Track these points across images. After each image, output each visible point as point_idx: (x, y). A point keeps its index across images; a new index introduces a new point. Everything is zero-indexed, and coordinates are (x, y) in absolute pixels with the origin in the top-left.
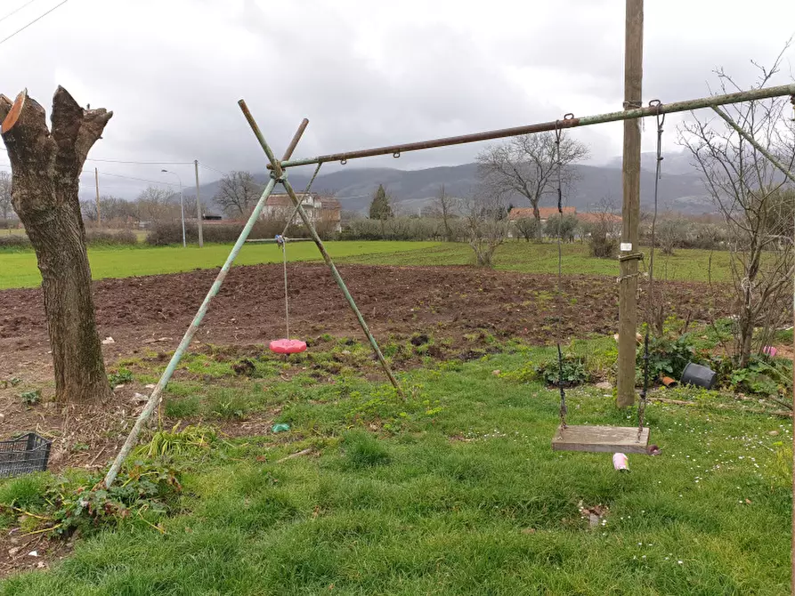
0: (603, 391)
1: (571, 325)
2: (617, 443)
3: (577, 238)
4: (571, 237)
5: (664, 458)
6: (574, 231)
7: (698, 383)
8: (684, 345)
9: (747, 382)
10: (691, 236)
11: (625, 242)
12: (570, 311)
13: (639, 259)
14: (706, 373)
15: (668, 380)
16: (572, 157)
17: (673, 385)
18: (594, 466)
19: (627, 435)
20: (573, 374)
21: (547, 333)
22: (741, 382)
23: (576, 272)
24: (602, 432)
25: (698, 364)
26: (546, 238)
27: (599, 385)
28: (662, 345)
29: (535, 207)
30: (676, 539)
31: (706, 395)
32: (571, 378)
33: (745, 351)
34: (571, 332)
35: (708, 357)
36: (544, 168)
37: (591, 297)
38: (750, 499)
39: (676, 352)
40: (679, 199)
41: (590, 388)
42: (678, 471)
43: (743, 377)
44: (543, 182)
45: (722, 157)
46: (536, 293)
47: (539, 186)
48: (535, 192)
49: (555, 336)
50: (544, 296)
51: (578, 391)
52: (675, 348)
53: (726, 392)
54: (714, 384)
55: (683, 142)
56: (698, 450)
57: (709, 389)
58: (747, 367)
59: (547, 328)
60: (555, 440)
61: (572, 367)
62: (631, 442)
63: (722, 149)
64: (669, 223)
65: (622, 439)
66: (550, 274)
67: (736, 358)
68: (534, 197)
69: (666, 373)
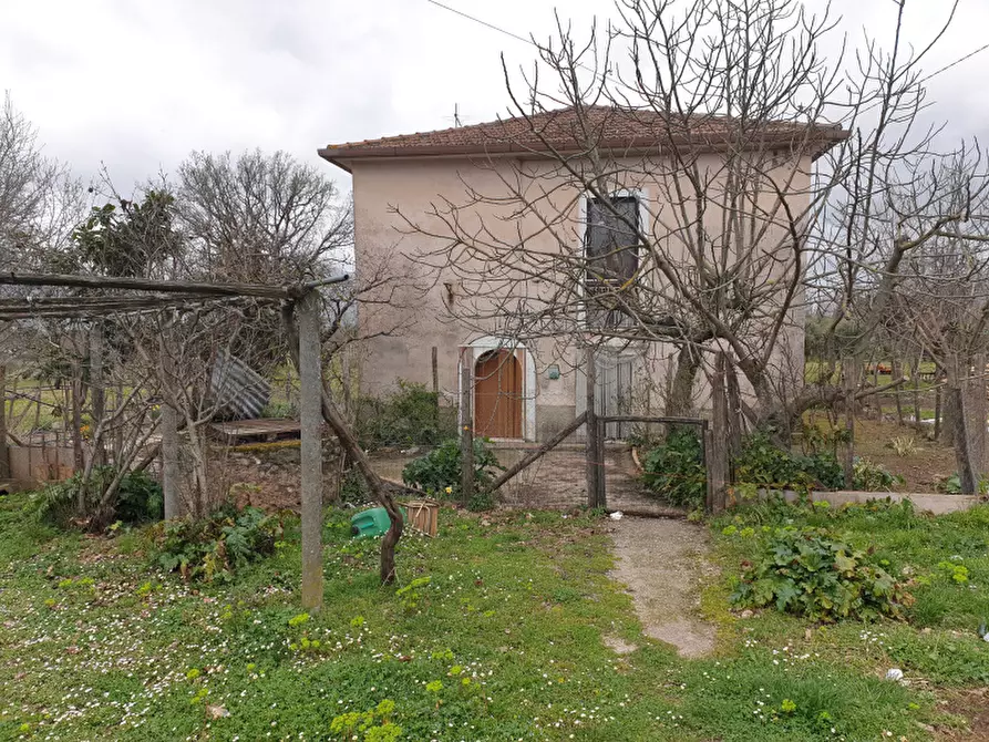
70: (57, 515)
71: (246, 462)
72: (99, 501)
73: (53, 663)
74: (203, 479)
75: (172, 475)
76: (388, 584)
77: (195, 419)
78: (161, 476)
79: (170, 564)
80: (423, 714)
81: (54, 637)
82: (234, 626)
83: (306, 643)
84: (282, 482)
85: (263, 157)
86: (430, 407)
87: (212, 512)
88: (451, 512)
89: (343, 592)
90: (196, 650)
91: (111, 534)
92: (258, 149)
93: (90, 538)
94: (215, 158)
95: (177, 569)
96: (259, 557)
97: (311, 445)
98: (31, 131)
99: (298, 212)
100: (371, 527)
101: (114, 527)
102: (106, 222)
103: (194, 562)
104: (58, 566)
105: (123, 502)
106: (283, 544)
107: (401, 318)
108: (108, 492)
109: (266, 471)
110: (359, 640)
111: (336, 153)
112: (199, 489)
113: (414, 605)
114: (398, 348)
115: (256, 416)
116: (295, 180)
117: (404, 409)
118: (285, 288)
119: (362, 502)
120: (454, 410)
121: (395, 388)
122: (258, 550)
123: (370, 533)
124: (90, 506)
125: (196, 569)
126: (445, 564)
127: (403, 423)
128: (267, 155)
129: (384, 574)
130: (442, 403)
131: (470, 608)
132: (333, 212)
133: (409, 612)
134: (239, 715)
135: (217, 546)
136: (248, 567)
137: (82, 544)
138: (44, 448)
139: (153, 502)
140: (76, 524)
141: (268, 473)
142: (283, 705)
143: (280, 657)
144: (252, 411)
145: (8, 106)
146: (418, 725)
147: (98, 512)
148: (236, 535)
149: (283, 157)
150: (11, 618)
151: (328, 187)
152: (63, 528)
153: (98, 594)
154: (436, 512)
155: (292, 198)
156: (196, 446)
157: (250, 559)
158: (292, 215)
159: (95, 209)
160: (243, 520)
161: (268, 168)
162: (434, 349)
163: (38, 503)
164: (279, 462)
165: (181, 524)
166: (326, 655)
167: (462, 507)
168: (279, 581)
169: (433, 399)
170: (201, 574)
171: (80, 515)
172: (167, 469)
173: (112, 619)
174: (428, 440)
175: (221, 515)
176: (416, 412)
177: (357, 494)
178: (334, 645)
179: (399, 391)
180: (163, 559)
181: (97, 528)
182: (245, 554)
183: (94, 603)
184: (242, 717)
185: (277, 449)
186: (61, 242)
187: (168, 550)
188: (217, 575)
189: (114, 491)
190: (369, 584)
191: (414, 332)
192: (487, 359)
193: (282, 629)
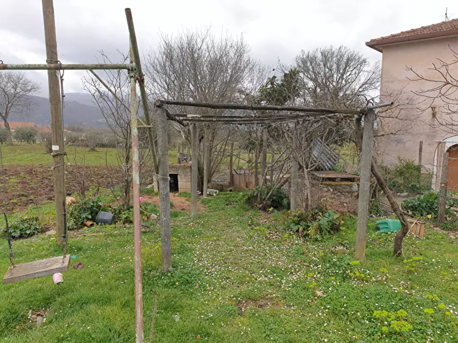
0: (50, 236)
1: (32, 197)
2: (49, 268)
3: (38, 142)
4: (34, 141)
5: (84, 269)
6: (36, 137)
7: (105, 222)
8: (97, 202)
9: (129, 217)
10: (105, 141)
11: (55, 145)
12: (32, 188)
13: (64, 155)
14: (108, 216)
15: (89, 223)
16: (30, 91)
17: (92, 225)
18: (40, 285)
19: (56, 262)
20: (30, 229)
21: (15, 204)
22: (126, 218)
23: (37, 164)
24: (40, 264)
25: (105, 211)
26: (15, 141)
27: (48, 233)
28: (85, 203)
29: (5, 121)
30: (88, 315)
31: (109, 228)
32: (28, 232)
33: (127, 201)
34: (32, 201)
35: (110, 207)
36: (10, 96)
37: (47, 178)
38: (127, 280)
39: (93, 206)
40: (97, 120)
41: (41, 236)
42: (92, 275)
43: (127, 215)
44: (10, 105)
45: (106, 98)
46: (8, 178)
47: (7, 108)
48: (4, 111)
49: (20, 205)
50: (14, 180)
51: (34, 239)
52: (92, 204)
53: (119, 224)
54: (114, 221)
55: (86, 88)
56: (103, 260)
57: (111, 224)
58: (128, 209)
59: (15, 201)
60: (6, 277)
61: (29, 224)
62: (59, 266)
63: (105, 94)
64: (93, 133)
65: (52, 265)
66: (19, 165)
67: (123, 205)
68: (4, 115)
69: (88, 219)
70: (251, 201)
71: (325, 189)
72: (265, 198)
73: (254, 258)
74: (309, 194)
75: (295, 191)
76: (397, 256)
77: (307, 168)
78: (289, 191)
79: (295, 228)
80: (422, 323)
81: (254, 248)
82: (324, 259)
83: (358, 274)
84: (342, 201)
85: (333, 50)
86: (415, 173)
87: (312, 209)
88: (430, 227)
89: (374, 255)
90: (308, 266)
91: (269, 212)
92: (331, 46)
93: (262, 213)
94: (311, 52)
95: (297, 231)
96: (332, 232)
97: (365, 184)
98: (248, 49)
99: (348, 75)
100: (387, 228)
101: (271, 209)
102: (272, 84)
103: (304, 229)
104: (252, 222)
105: (273, 200)
106: (344, 228)
107: (403, 126)
108: (269, 195)
109: (334, 195)
110: (384, 279)
111: (375, 43)
112: (307, 198)
113: (413, 269)
114: (399, 142)
115: (330, 169)
116: (348, 60)
117: (401, 173)
118: (359, 110)
119: (380, 216)
120: (430, 176)
121: (397, 162)
122: (332, 229)
123: (386, 230)
124: (262, 200)
125: (305, 232)
126: (429, 253)
127: (400, 180)
128: (335, 48)
129: (395, 252)
130: (423, 171)
131: (446, 278)
132: (366, 73)
133: (410, 272)
134: (329, 297)
135: (315, 224)
136: (328, 236)
137: (259, 214)
138: (245, 175)
139: (285, 202)
140: (256, 206)
141: (335, 196)
142: (348, 298)
143: (345, 278)
144: (328, 167)
145: (242, 39)
146: (419, 327)
147: (265, 203)
148: (324, 221)
149: (343, 48)
150: (239, 237)
151: (364, 61)
152: (252, 207)
153: (267, 235)
154: (423, 226)
155: (346, 68)
156: (307, 180)
157: (329, 232)
158: (344, 77)
159: (269, 78)
160: (326, 215)
161: (335, 55)
162: (421, 142)
163: (244, 196)
164: (341, 191)
165: (299, 212)
166: (367, 282)
167: (436, 227)
168: (342, 244)
169: (418, 169)
170: (307, 235)
171: (258, 203)
172: (293, 188)
173: (274, 246)
174: (414, 190)
175: (317, 211)
176: (407, 175)
177: (377, 211)
178: (371, 278)
179: (399, 164)
180: (292, 226)
181: (264, 209)
182: (326, 230)
183: (267, 239)
184: (330, 299)
185: (340, 185)
186: (255, 93)
187: (294, 222)
188: (315, 237)
189: (271, 195)
190: (387, 254)
191: (409, 133)
192: (455, 149)
193: (346, 266)
